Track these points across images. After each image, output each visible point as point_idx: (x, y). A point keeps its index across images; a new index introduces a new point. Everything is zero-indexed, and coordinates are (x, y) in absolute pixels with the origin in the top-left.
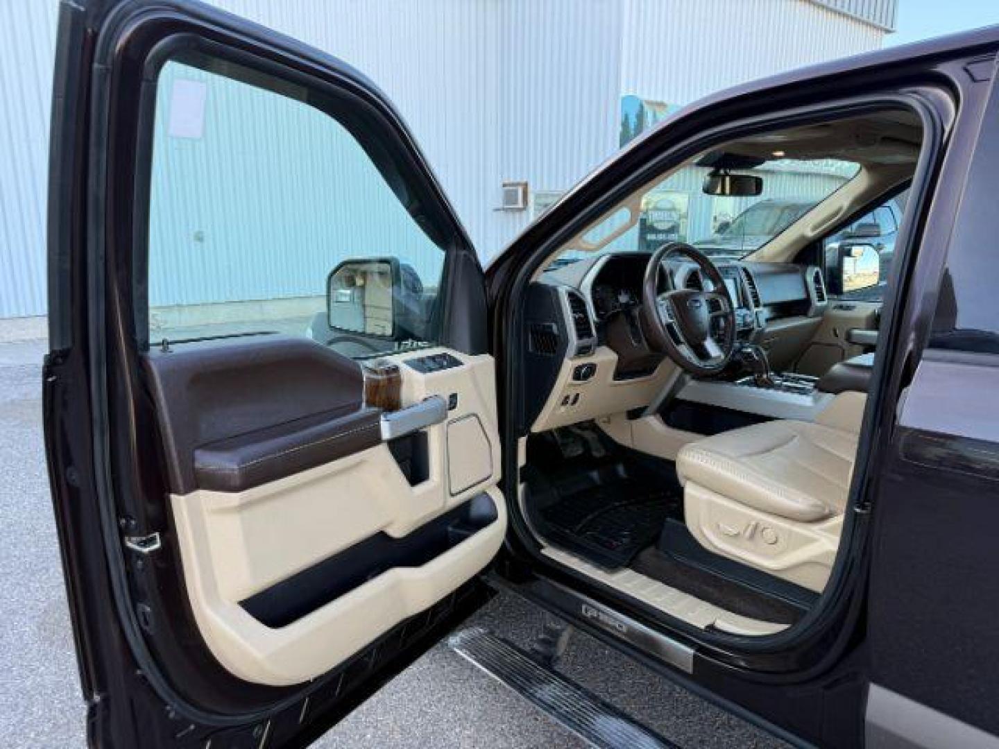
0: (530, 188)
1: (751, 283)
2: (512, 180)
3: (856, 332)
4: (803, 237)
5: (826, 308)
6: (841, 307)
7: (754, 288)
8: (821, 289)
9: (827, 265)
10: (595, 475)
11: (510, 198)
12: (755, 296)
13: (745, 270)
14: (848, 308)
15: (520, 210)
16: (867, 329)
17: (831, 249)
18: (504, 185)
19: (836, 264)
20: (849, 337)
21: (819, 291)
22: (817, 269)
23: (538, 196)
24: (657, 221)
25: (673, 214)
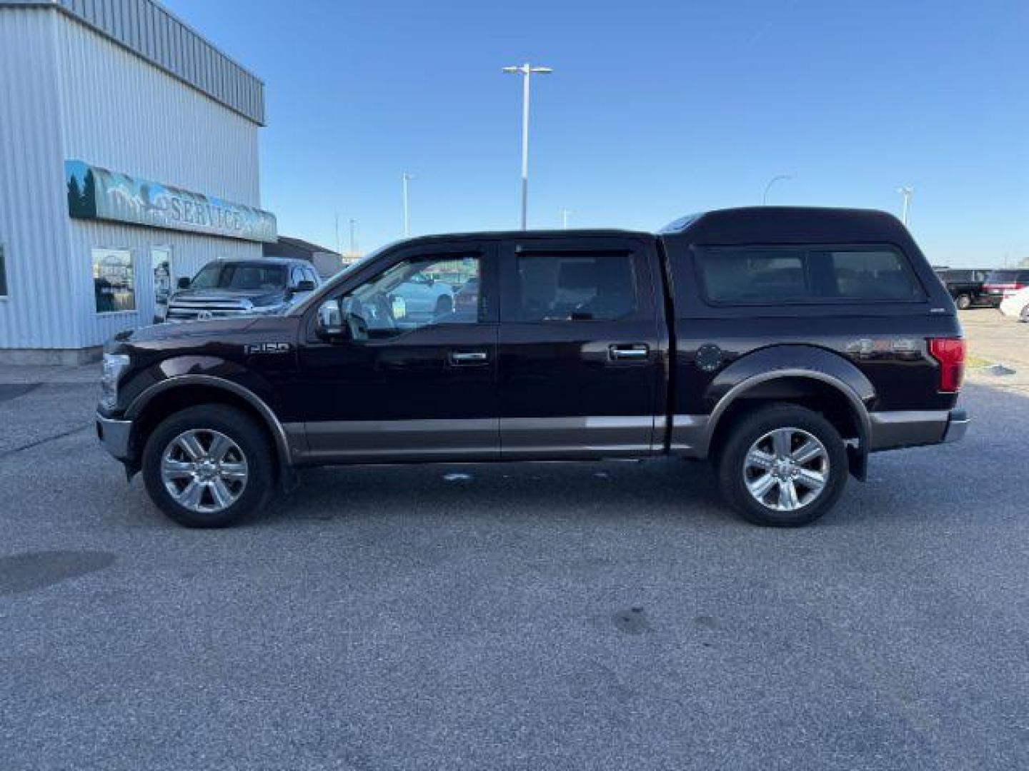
24: (108, 275)
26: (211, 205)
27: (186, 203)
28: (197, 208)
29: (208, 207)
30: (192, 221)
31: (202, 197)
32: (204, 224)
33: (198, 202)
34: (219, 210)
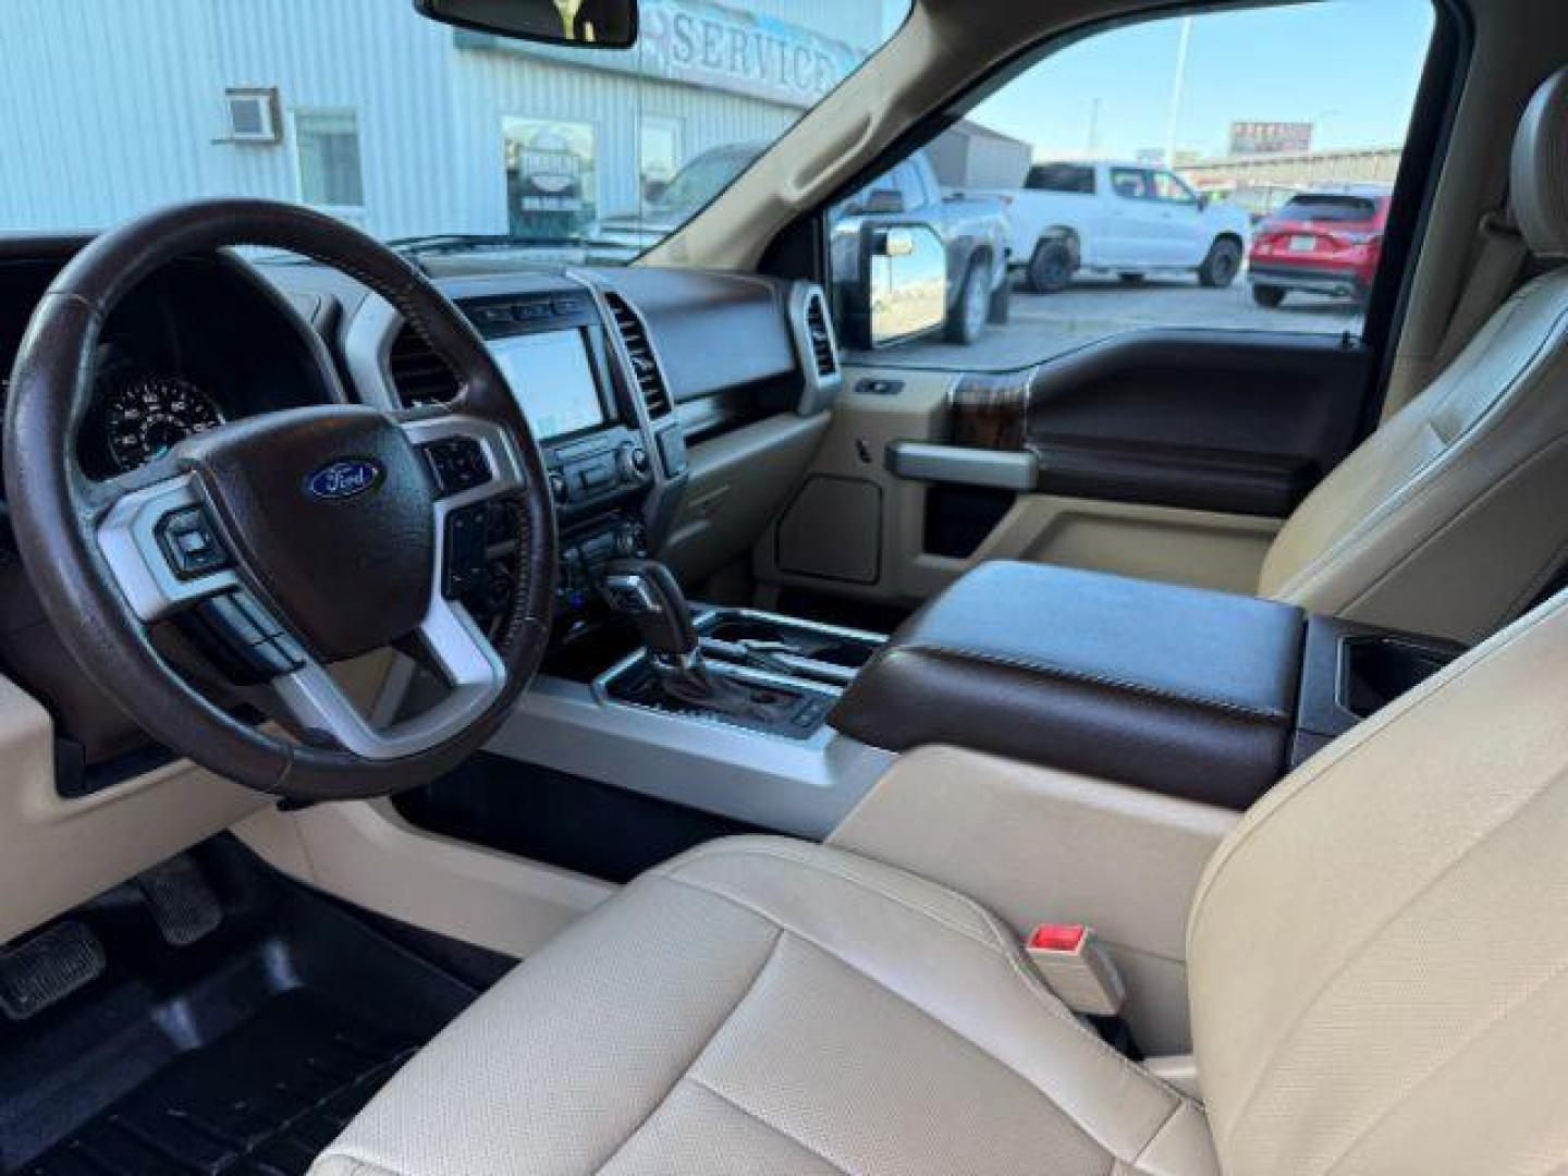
0: (285, 100)
1: (639, 344)
2: (244, 84)
3: (907, 449)
4: (776, 204)
5: (835, 390)
6: (869, 386)
7: (648, 356)
8: (826, 342)
9: (835, 278)
10: (178, 1019)
11: (244, 117)
12: (652, 381)
13: (613, 300)
14: (891, 388)
15: (267, 144)
16: (930, 442)
17: (841, 236)
18: (229, 92)
19: (855, 277)
20: (892, 460)
21: (822, 349)
22: (816, 290)
23: (299, 118)
24: (537, 174)
25: (568, 160)
26: (765, 34)
27: (707, 25)
28: (734, 39)
29: (758, 37)
30: (718, 64)
31: (748, 17)
32: (746, 71)
33: (735, 25)
34: (783, 44)
